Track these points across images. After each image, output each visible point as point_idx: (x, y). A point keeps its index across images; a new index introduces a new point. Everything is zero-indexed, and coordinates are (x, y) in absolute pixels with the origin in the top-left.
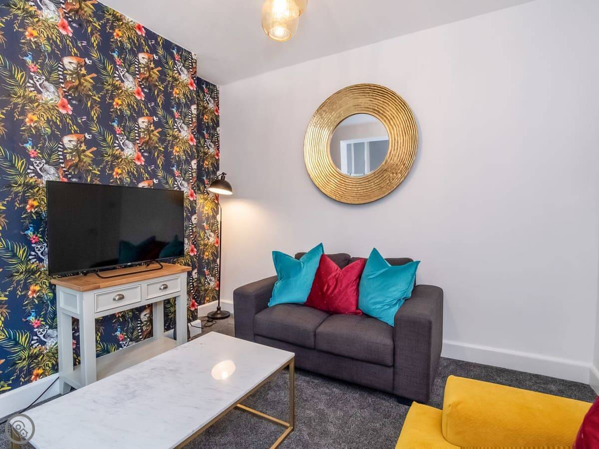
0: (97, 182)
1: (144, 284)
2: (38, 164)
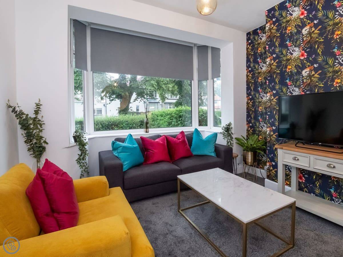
1: (312, 157)
2: (291, 88)
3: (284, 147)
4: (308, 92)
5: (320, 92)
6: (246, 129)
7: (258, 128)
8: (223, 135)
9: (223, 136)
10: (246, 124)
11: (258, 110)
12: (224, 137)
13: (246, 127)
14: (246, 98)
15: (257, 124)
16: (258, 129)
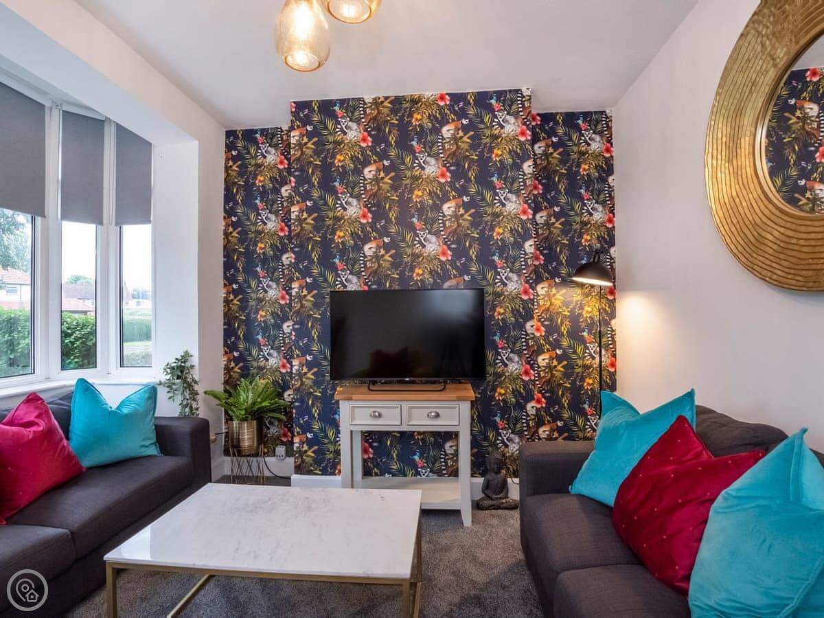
0: (396, 287)
1: (405, 405)
2: (345, 276)
3: (354, 397)
4: (374, 287)
5: (393, 289)
6: (223, 366)
7: (255, 360)
8: (168, 390)
9: (169, 392)
10: (224, 353)
11: (256, 318)
12: (170, 395)
13: (223, 361)
14: (222, 289)
15: (254, 352)
16: (255, 364)
